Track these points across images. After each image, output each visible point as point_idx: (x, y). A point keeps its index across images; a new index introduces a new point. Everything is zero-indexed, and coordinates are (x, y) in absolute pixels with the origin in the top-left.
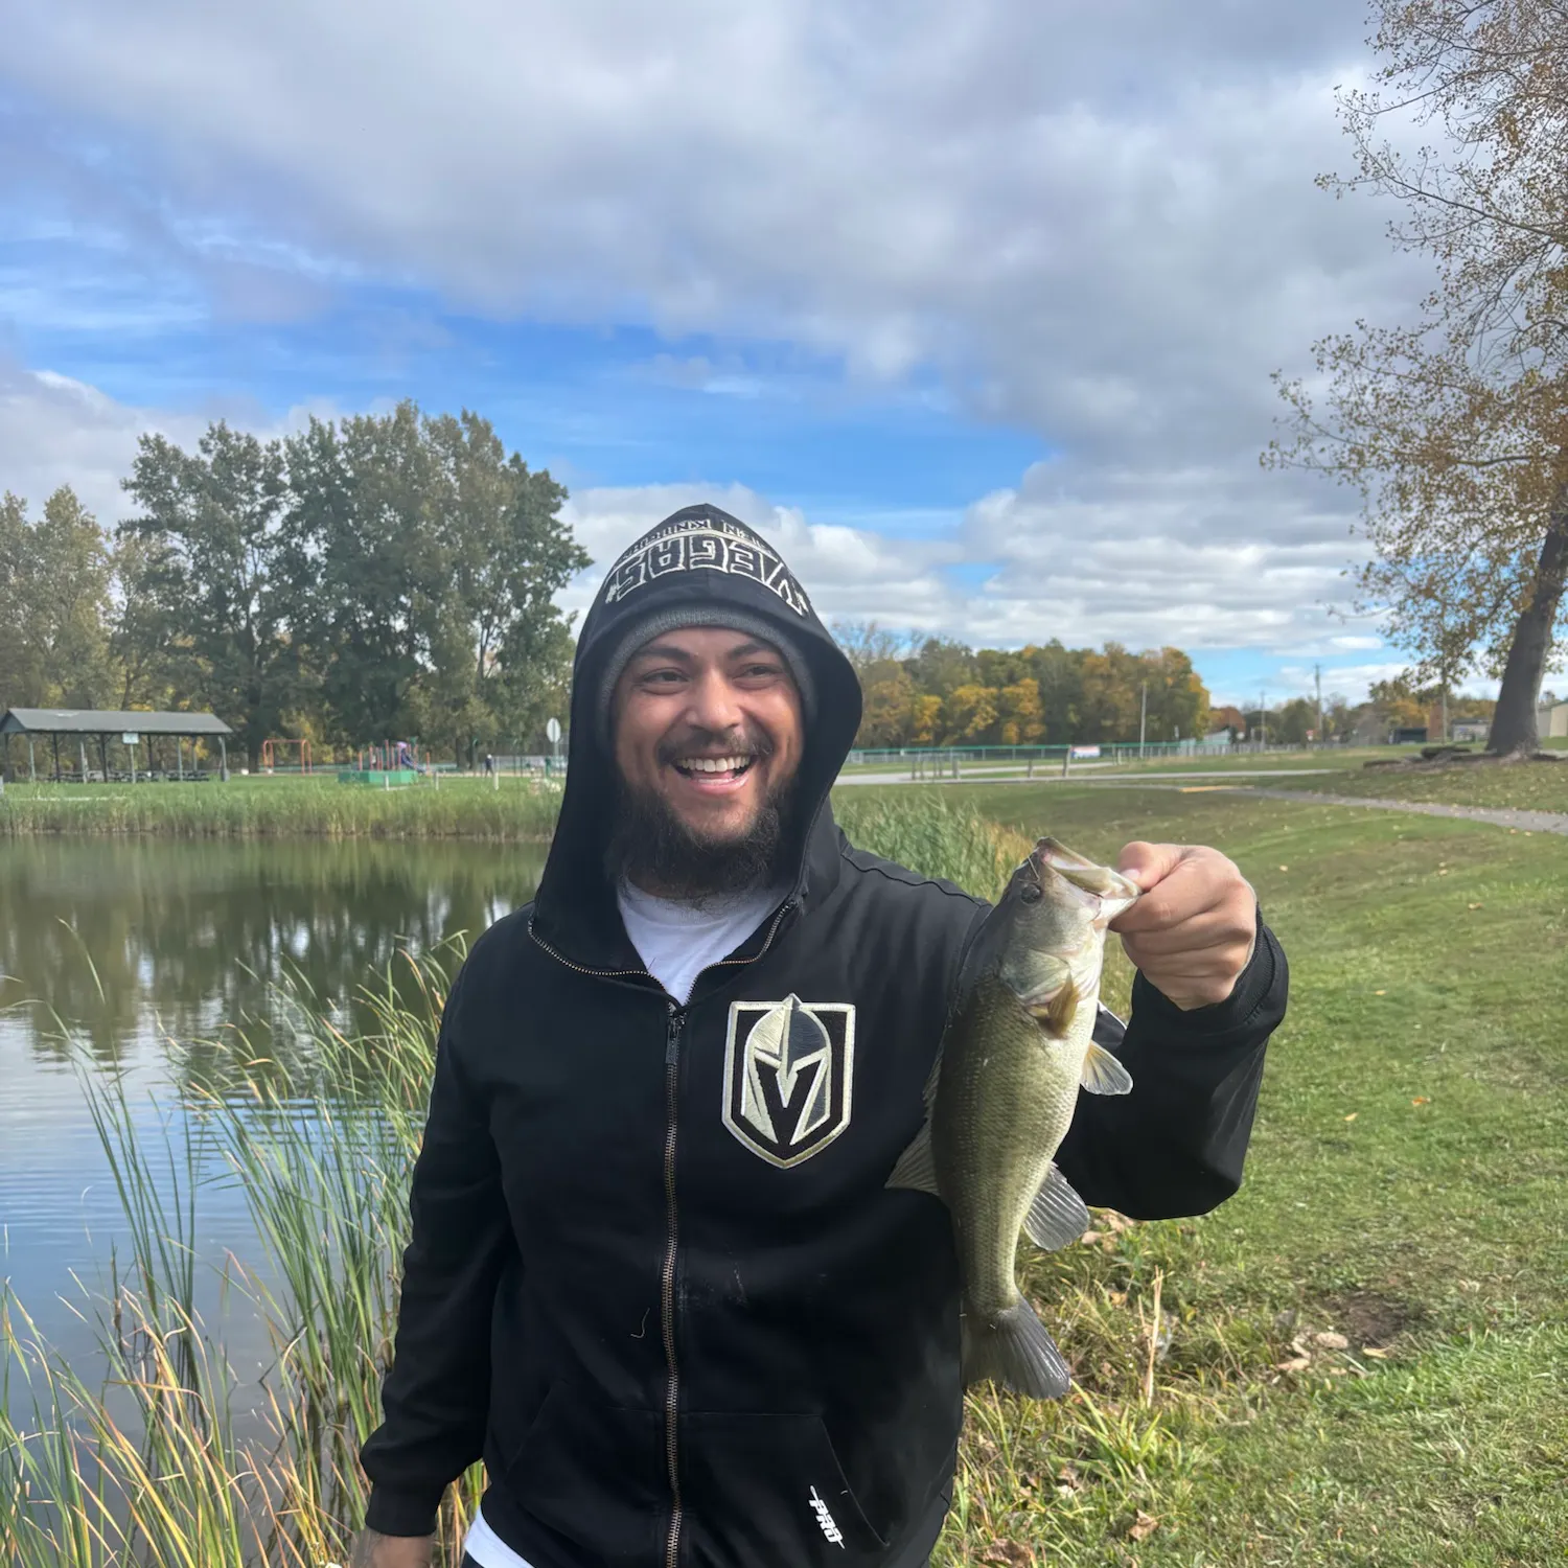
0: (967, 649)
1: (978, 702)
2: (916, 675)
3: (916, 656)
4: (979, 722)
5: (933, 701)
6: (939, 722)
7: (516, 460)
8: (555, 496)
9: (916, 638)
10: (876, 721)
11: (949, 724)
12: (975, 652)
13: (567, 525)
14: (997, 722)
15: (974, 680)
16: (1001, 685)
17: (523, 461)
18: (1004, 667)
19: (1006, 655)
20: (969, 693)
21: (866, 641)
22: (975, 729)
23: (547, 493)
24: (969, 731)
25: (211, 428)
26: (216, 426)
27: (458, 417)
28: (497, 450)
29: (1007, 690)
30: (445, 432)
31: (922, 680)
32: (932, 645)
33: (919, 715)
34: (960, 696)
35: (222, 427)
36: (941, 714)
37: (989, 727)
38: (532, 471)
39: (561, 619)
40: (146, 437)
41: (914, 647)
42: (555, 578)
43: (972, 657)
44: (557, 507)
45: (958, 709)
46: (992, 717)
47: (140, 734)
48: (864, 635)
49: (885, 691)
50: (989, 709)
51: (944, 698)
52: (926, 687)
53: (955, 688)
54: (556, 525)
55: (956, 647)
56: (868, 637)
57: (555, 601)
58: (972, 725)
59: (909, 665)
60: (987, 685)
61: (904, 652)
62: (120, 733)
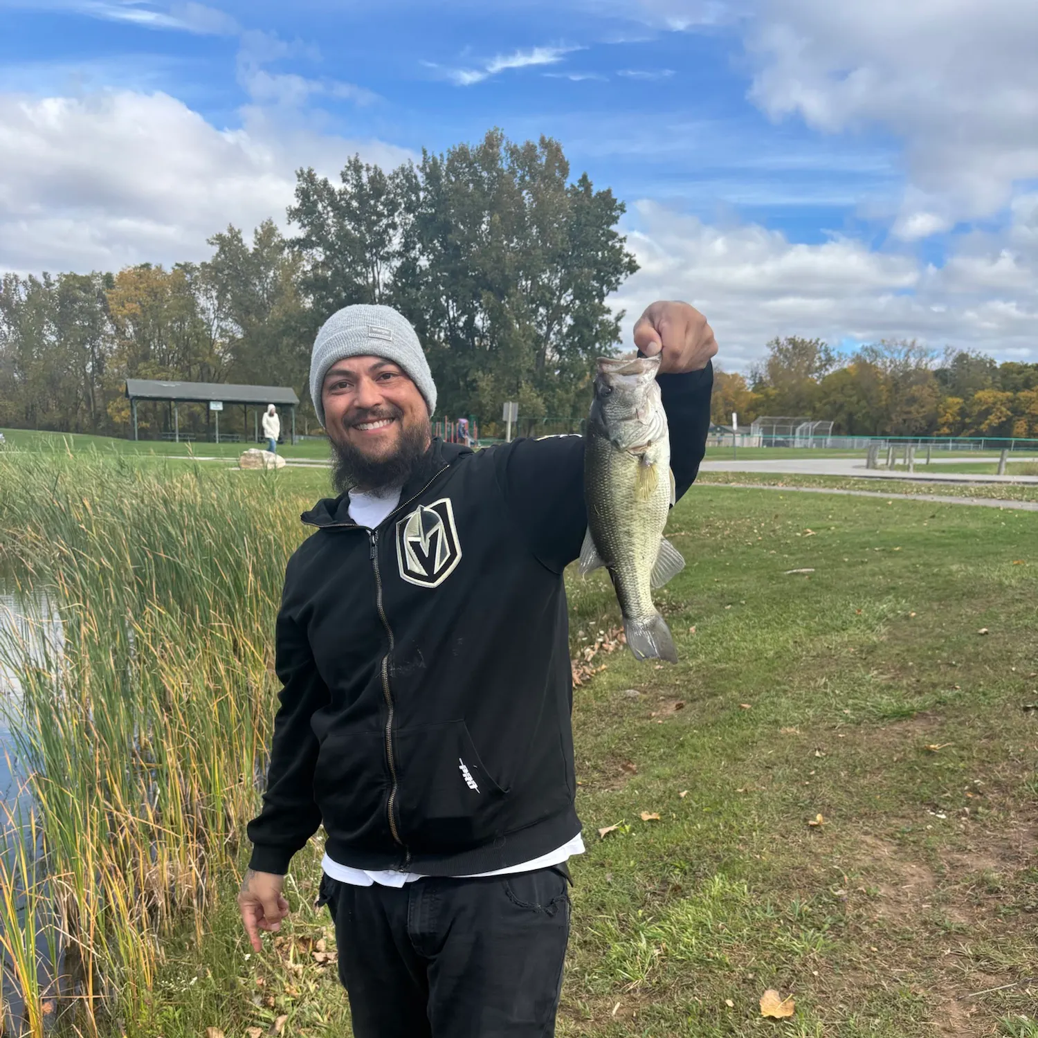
0: (992, 362)
1: (995, 403)
2: (945, 382)
3: (948, 366)
4: (993, 420)
5: (955, 402)
6: (959, 418)
7: (584, 180)
8: (612, 209)
9: (949, 352)
10: (905, 417)
11: (967, 420)
12: (998, 364)
13: (621, 236)
14: (1009, 420)
15: (993, 385)
16: (1016, 389)
17: (589, 181)
18: (1022, 376)
19: (1026, 366)
20: (986, 395)
21: (907, 355)
22: (989, 425)
23: (607, 208)
24: (984, 427)
25: (350, 162)
26: (352, 159)
27: (536, 142)
28: (565, 170)
29: (1023, 394)
30: (525, 157)
31: (950, 385)
32: (962, 358)
33: (942, 412)
34: (980, 399)
35: (357, 161)
36: (962, 413)
37: (1002, 425)
38: (596, 189)
39: (611, 318)
40: (301, 171)
41: (947, 360)
42: (609, 284)
43: (995, 368)
44: (615, 220)
45: (976, 409)
46: (1005, 416)
47: (225, 403)
48: (905, 349)
49: (916, 394)
50: (1004, 409)
51: (966, 399)
52: (952, 391)
53: (976, 392)
54: (613, 235)
55: (982, 360)
56: (909, 351)
57: (607, 302)
58: (988, 422)
59: (940, 374)
60: (1004, 389)
61: (935, 364)
62: (207, 402)
